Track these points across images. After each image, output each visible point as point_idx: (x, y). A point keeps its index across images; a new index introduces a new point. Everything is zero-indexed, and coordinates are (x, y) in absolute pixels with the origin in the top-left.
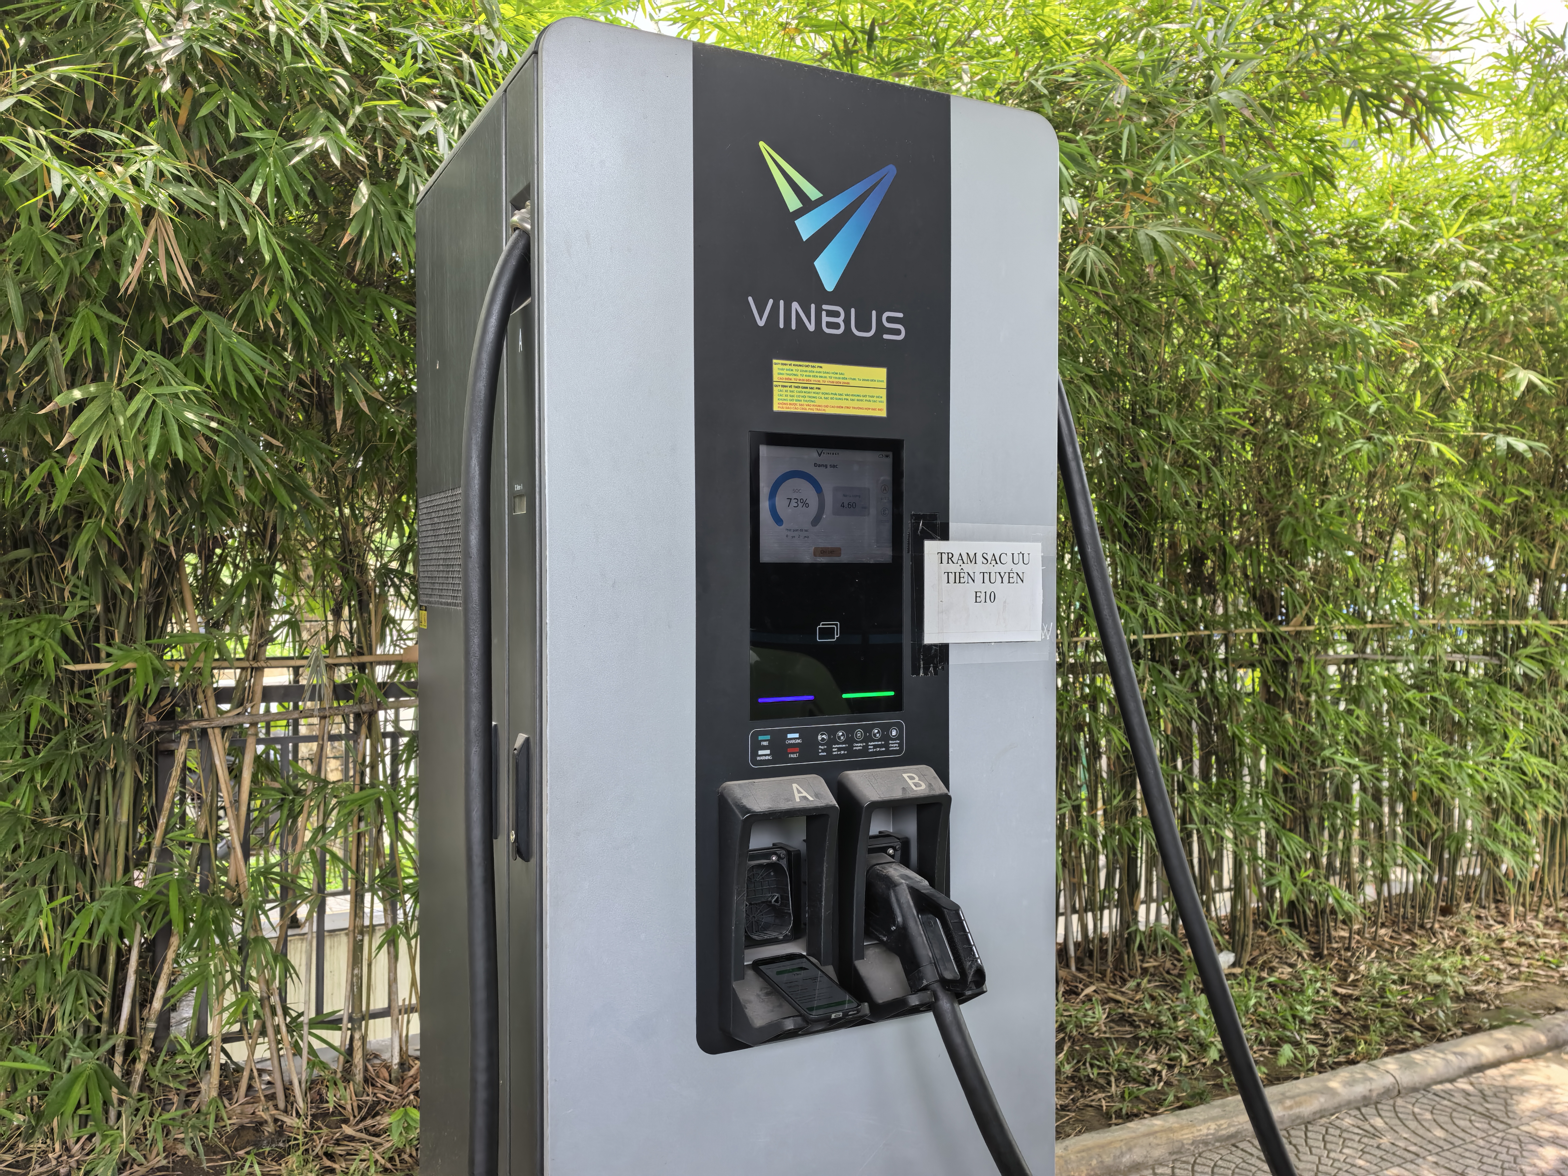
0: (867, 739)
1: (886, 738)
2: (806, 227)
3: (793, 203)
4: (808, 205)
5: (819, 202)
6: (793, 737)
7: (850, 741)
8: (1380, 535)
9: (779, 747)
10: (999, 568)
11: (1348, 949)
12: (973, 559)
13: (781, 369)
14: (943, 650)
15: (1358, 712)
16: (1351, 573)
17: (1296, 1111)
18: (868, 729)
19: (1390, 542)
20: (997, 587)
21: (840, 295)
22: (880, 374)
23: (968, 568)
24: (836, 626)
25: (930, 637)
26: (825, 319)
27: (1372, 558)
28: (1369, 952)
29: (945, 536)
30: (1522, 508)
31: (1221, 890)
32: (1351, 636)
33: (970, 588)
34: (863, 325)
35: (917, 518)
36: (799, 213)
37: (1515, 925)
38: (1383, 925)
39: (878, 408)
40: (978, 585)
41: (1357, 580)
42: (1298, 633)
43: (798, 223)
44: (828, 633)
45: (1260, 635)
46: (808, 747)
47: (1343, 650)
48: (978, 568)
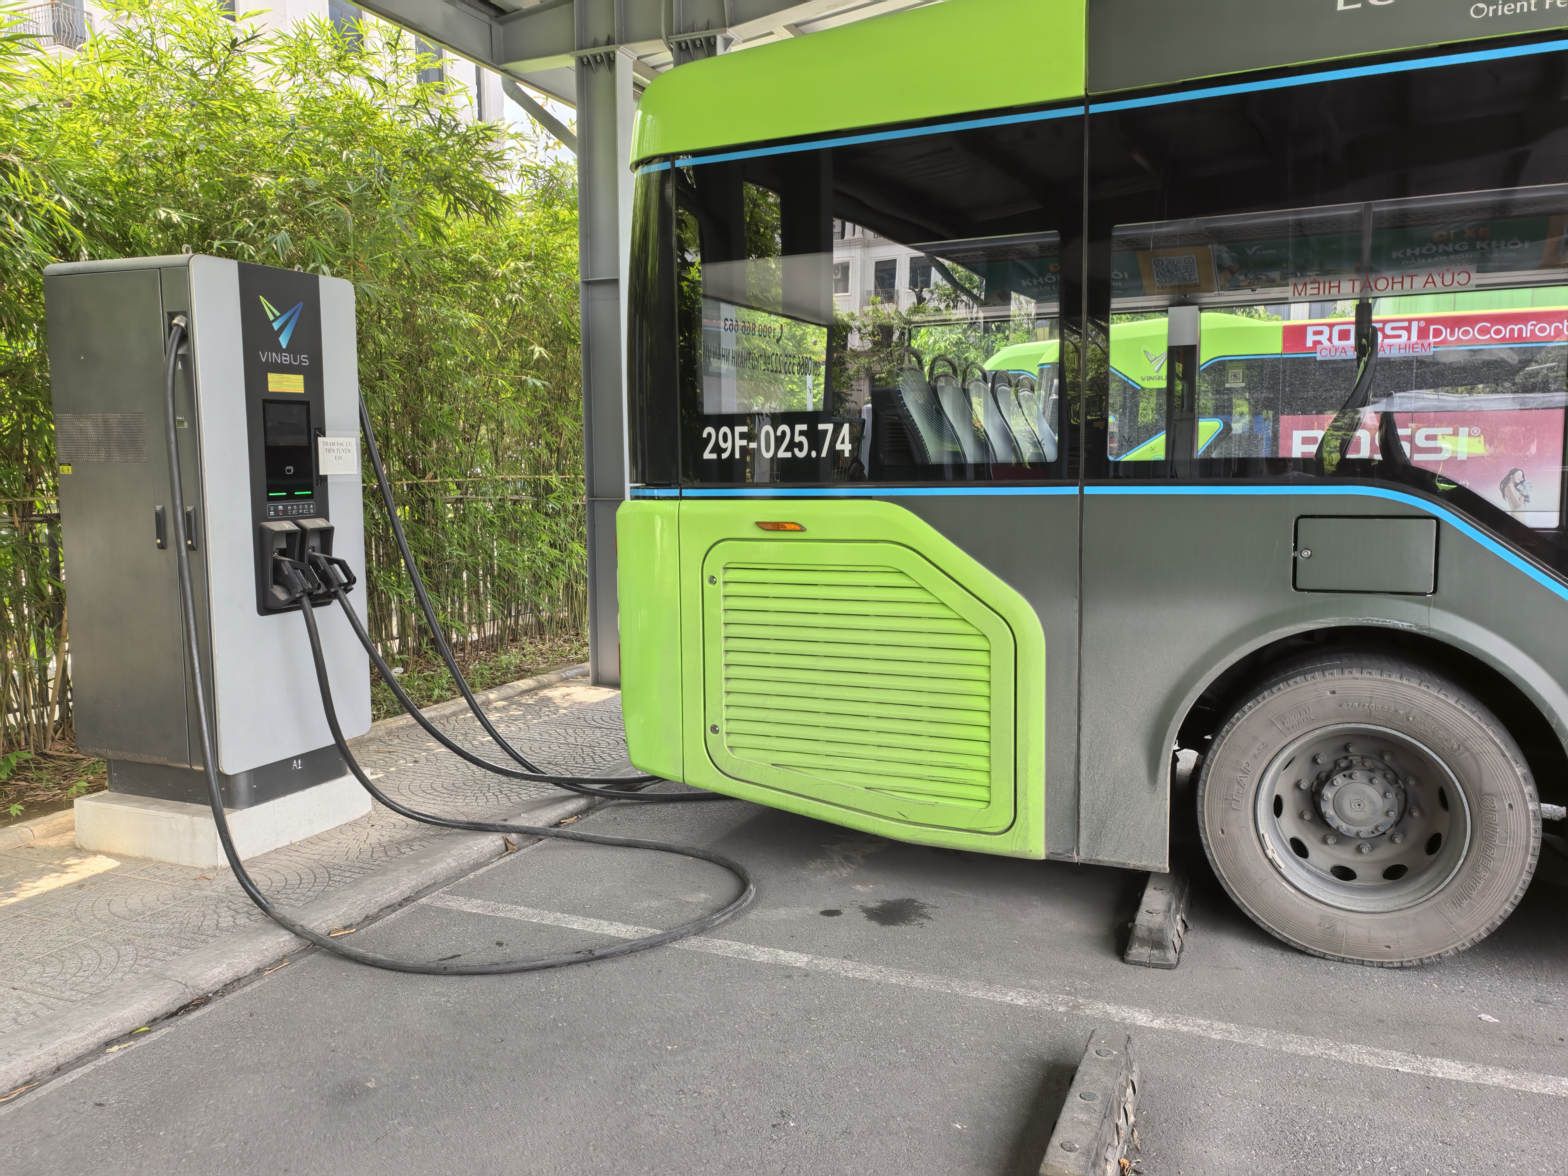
0: (303, 509)
1: (309, 508)
2: (276, 326)
3: (271, 318)
4: (276, 318)
5: (280, 317)
6: (280, 507)
7: (298, 509)
8: (473, 427)
9: (276, 511)
10: (342, 447)
11: (463, 661)
12: (334, 444)
13: (271, 377)
14: (326, 477)
15: (464, 526)
16: (457, 449)
17: (443, 712)
18: (303, 505)
19: (478, 431)
20: (342, 454)
21: (288, 350)
22: (301, 377)
23: (333, 447)
24: (291, 468)
25: (321, 473)
26: (283, 358)
27: (469, 440)
28: (475, 661)
29: (324, 436)
30: (546, 413)
31: (393, 638)
32: (459, 485)
33: (334, 454)
34: (295, 361)
35: (315, 429)
36: (274, 321)
37: (548, 645)
38: (481, 650)
39: (301, 390)
40: (336, 454)
41: (461, 453)
42: (430, 484)
43: (274, 324)
44: (289, 471)
45: (407, 485)
46: (285, 512)
47: (455, 494)
48: (335, 447)
